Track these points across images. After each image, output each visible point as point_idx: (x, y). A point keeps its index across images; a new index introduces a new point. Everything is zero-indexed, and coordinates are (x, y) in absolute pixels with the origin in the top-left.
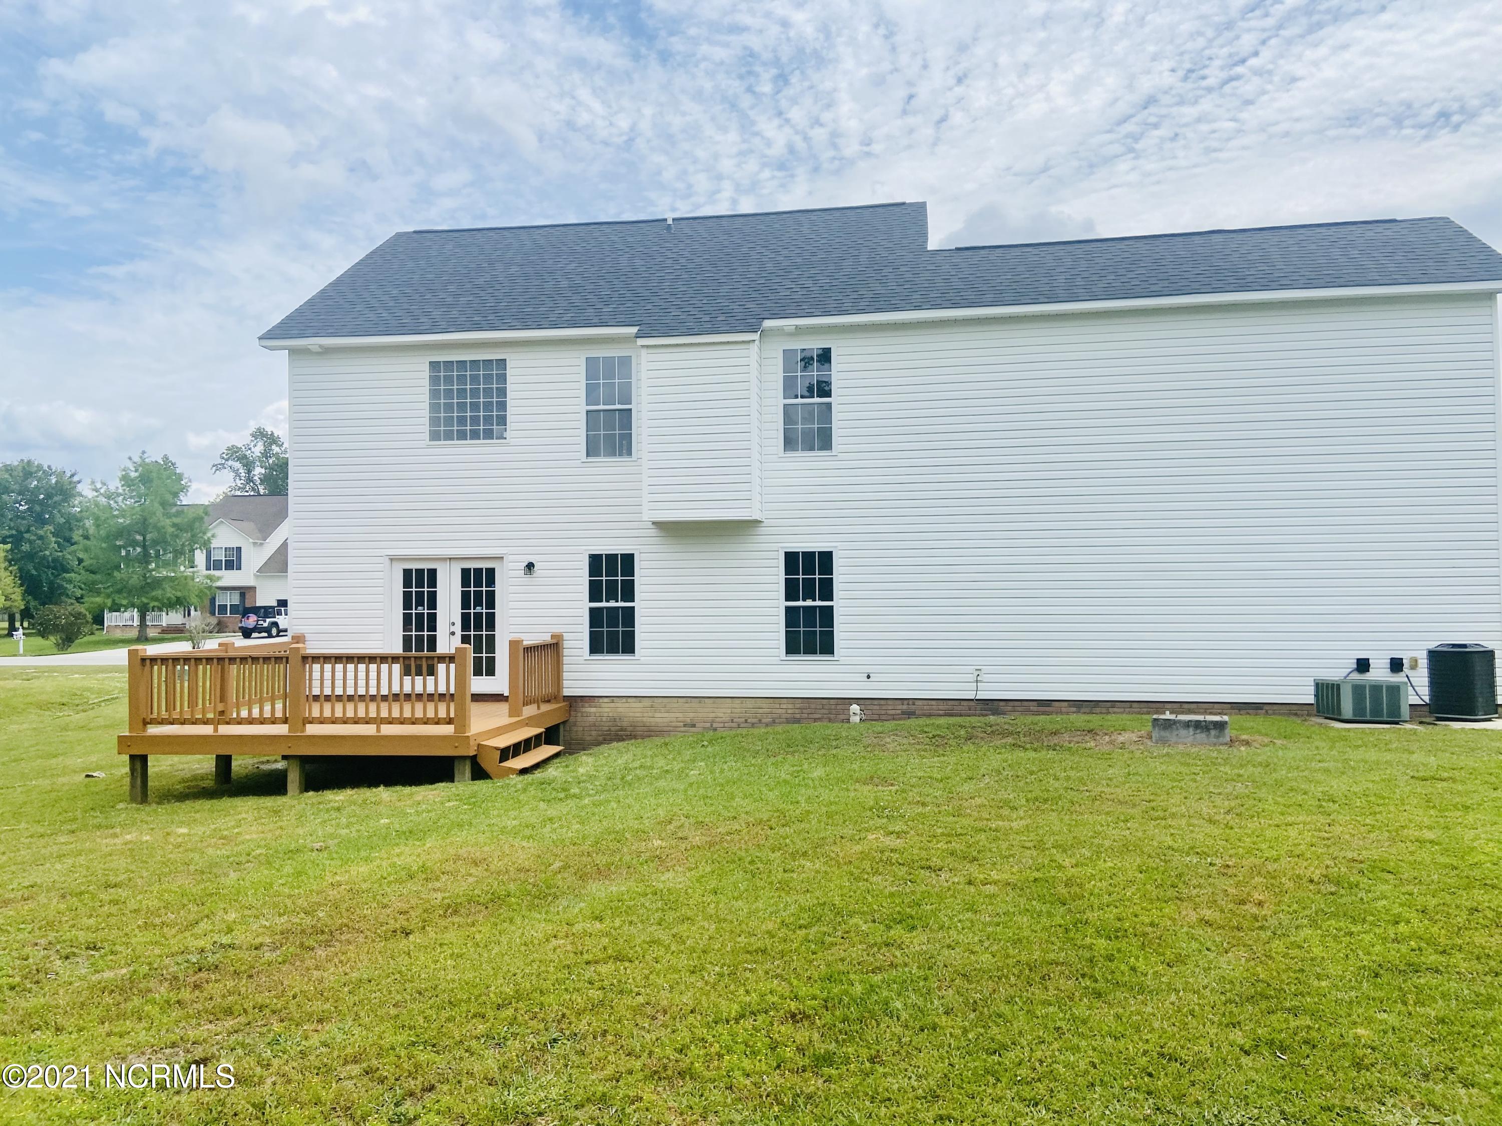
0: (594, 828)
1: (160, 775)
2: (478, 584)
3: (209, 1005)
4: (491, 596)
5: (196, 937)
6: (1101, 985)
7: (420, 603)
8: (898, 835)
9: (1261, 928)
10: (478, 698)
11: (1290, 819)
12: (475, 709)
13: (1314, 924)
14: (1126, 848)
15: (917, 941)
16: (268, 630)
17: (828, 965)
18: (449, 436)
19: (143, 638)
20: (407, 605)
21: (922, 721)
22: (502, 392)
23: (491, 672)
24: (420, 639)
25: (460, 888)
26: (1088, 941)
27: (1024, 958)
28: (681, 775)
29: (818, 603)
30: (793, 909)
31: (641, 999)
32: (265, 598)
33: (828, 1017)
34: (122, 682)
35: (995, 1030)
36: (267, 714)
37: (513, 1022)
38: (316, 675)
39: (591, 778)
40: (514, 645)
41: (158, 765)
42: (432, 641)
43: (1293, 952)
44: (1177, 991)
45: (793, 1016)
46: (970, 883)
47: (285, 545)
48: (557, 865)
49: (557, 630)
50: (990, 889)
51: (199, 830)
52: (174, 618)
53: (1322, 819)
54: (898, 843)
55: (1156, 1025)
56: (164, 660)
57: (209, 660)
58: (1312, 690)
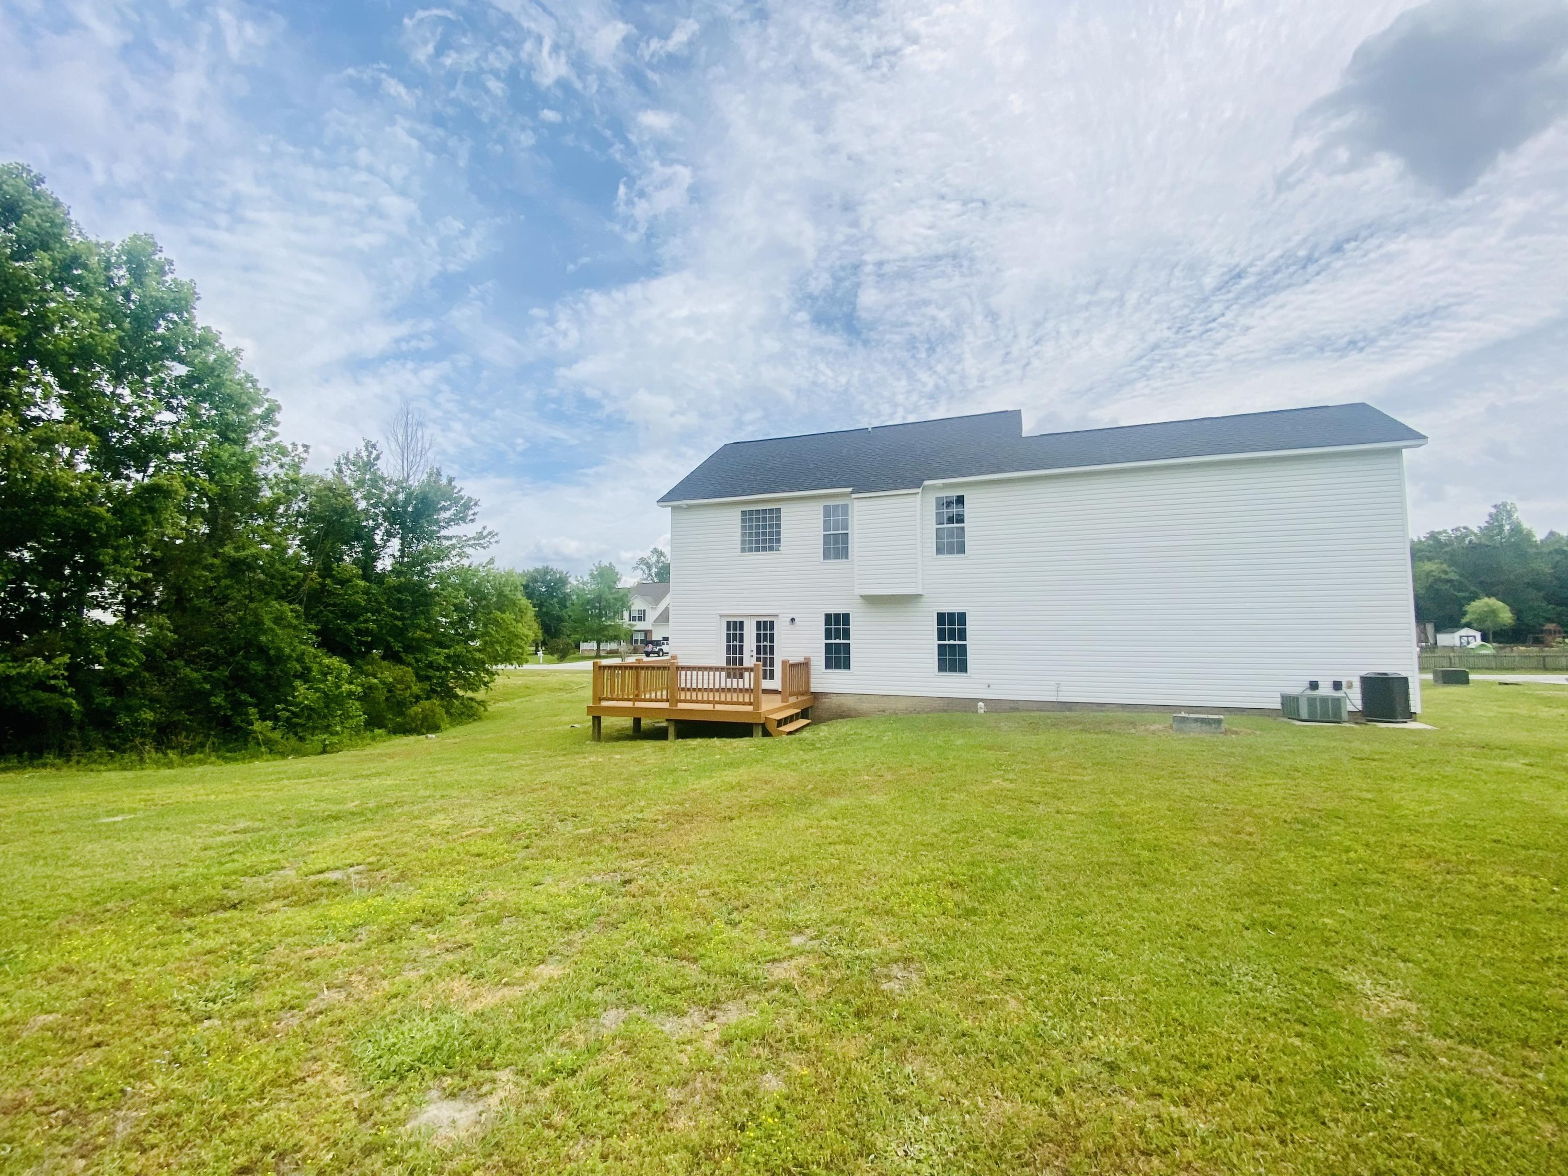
0: (830, 767)
1: (606, 727)
2: (765, 629)
3: (632, 851)
4: (772, 636)
5: (625, 813)
6: (1145, 879)
7: (735, 639)
8: (1011, 781)
9: (1252, 849)
10: (765, 691)
11: (1268, 782)
12: (764, 698)
13: (1288, 849)
14: (1158, 796)
15: (1026, 846)
16: (658, 653)
17: (972, 856)
18: (751, 550)
19: (598, 656)
20: (728, 641)
21: (1022, 714)
22: (779, 526)
23: (772, 678)
24: (735, 658)
25: (759, 795)
26: (1136, 851)
27: (1095, 859)
28: (879, 739)
29: (957, 642)
30: (947, 822)
31: (861, 867)
32: (656, 637)
33: (973, 887)
34: (589, 678)
35: (1078, 903)
36: (659, 697)
37: (790, 873)
38: (683, 677)
39: (827, 739)
40: (784, 663)
41: (606, 721)
42: (741, 660)
43: (1276, 866)
44: (1197, 886)
45: (951, 884)
46: (1058, 812)
47: (667, 610)
48: (810, 787)
49: (807, 655)
50: (1072, 817)
51: (626, 757)
52: (613, 646)
53: (1292, 783)
54: (1012, 786)
55: (1184, 906)
56: (610, 667)
57: (631, 668)
58: (1279, 700)
